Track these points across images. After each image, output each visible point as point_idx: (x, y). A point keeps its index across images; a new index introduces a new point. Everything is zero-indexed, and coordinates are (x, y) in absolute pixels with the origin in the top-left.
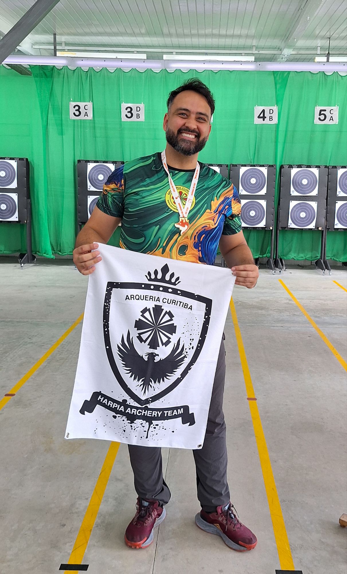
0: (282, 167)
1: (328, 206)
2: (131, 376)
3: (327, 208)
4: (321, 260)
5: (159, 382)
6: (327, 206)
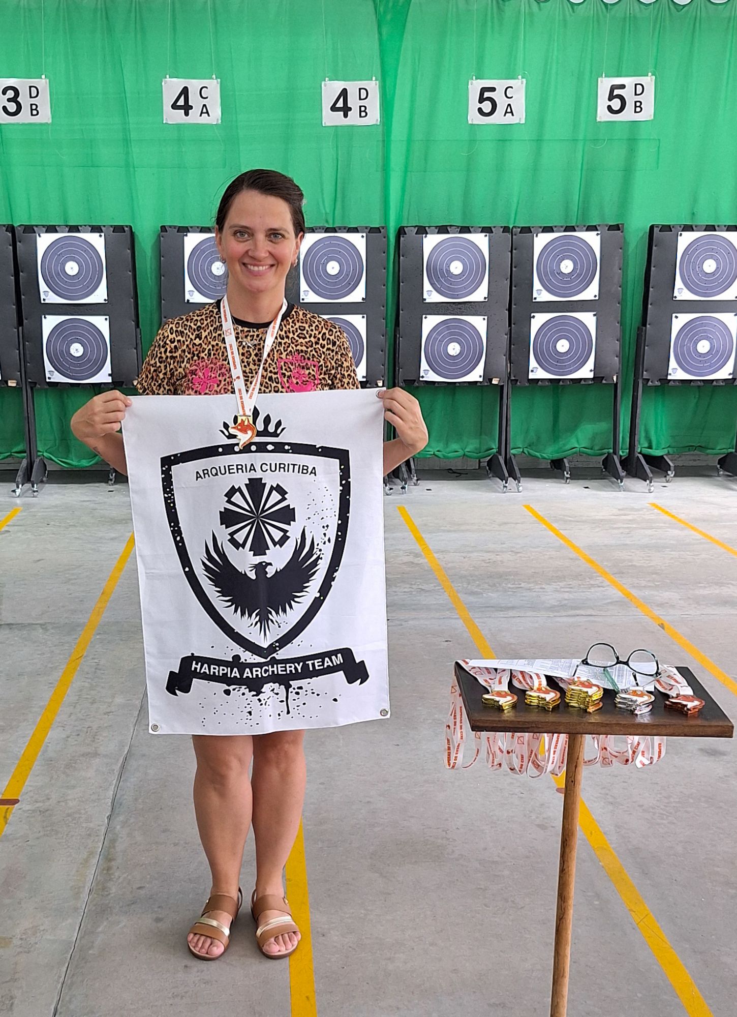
0: (401, 232)
1: (513, 326)
2: (236, 611)
3: (511, 330)
4: (500, 457)
5: (284, 611)
6: (510, 325)
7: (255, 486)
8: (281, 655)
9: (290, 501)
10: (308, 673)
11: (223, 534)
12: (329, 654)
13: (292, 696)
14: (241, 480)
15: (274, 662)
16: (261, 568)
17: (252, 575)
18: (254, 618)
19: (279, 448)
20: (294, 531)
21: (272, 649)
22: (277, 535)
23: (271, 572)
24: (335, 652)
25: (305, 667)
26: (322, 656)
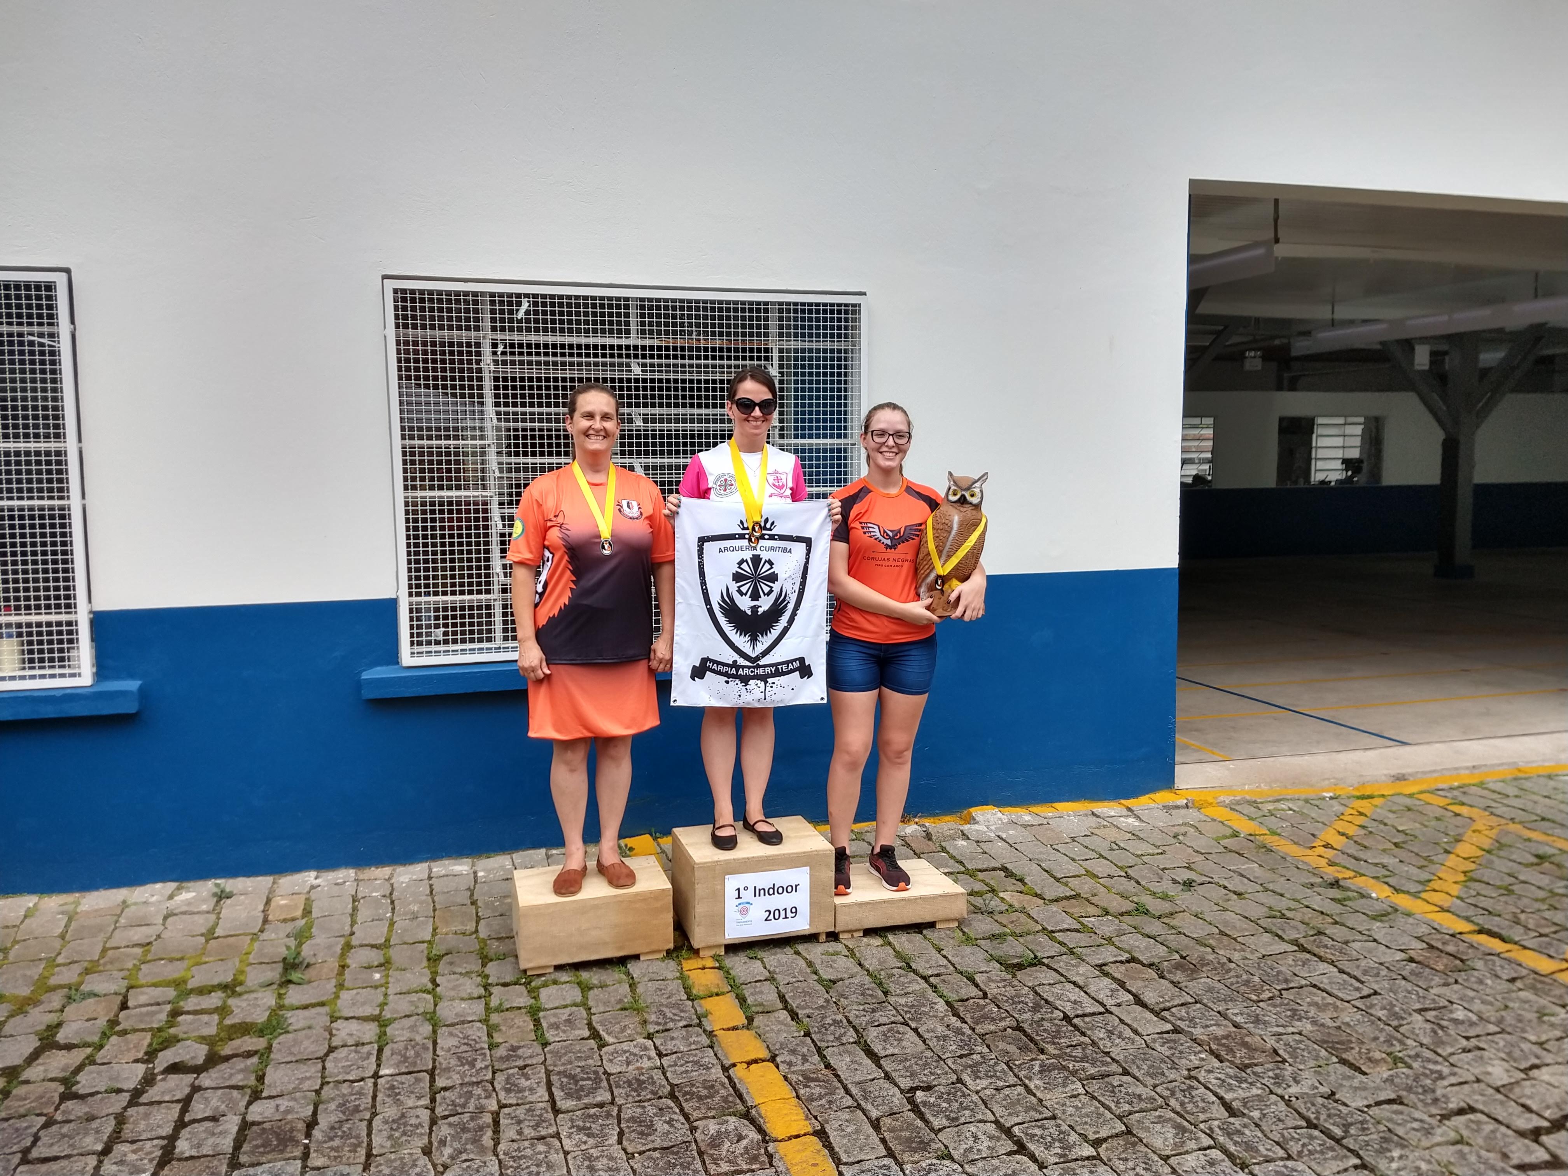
2: (736, 633)
5: (766, 634)
7: (756, 560)
8: (762, 662)
9: (775, 569)
10: (778, 674)
11: (734, 587)
12: (792, 661)
13: (768, 689)
14: (748, 555)
15: (759, 666)
16: (754, 609)
17: (749, 613)
18: (747, 638)
19: (772, 537)
20: (776, 587)
21: (758, 658)
22: (766, 589)
23: (761, 611)
24: (795, 660)
25: (777, 669)
26: (787, 663)
